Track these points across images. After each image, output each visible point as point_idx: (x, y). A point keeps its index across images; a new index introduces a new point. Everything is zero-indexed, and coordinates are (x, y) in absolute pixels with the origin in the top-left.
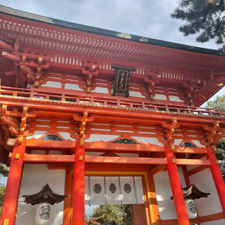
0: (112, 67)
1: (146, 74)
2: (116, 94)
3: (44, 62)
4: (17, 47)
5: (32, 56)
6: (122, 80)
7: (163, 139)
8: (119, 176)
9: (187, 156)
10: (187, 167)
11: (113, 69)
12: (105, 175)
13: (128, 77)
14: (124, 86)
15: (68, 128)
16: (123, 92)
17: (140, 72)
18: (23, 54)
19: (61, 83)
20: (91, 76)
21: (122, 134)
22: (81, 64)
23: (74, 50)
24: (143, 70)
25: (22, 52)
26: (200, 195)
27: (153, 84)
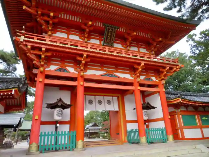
1: (126, 32)
3: (54, 17)
4: (34, 4)
5: (45, 11)
6: (110, 34)
7: (134, 75)
8: (104, 96)
11: (104, 26)
13: (114, 33)
14: (110, 39)
15: (73, 65)
16: (109, 43)
17: (122, 30)
18: (38, 9)
19: (67, 34)
20: (88, 30)
21: (107, 71)
22: (80, 21)
23: (81, 11)
24: (125, 28)
25: (38, 8)
26: (151, 108)
27: (130, 39)
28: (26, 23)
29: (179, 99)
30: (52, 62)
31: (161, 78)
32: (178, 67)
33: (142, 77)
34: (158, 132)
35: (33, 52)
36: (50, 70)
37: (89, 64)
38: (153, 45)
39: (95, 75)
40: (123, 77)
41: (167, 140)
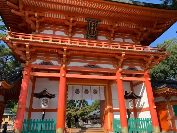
0: (86, 20)
1: (109, 24)
2: (88, 38)
4: (21, 7)
6: (92, 28)
7: (116, 65)
8: (91, 85)
9: (133, 75)
10: (133, 82)
11: (86, 21)
12: (82, 85)
13: (96, 26)
14: (94, 33)
15: (57, 58)
16: (92, 36)
17: (104, 23)
18: (26, 12)
19: (53, 30)
20: (71, 26)
21: (89, 62)
22: (64, 18)
24: (107, 21)
25: (25, 10)
26: (136, 97)
27: (113, 31)
28: (18, 24)
29: (167, 89)
30: (37, 56)
31: (147, 68)
32: (164, 55)
33: (126, 67)
34: (143, 122)
35: (19, 48)
36: (36, 64)
37: (71, 57)
38: (138, 34)
39: (77, 66)
40: (105, 68)
41: (152, 131)
